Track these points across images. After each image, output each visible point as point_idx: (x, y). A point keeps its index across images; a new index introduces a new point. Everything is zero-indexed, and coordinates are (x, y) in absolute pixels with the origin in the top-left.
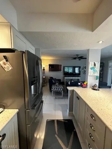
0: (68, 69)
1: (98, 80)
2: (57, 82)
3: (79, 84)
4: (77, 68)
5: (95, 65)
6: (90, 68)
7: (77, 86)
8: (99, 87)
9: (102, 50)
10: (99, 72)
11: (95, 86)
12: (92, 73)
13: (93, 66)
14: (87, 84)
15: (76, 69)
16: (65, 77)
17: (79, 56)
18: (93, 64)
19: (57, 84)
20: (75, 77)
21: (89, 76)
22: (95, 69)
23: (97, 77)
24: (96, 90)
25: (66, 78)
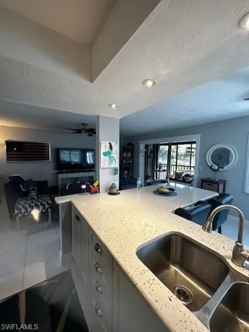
0: (70, 154)
1: (118, 175)
2: (33, 190)
3: (84, 187)
4: (91, 154)
5: (111, 147)
6: (102, 153)
7: (80, 191)
8: (120, 189)
9: (122, 121)
10: (118, 161)
11: (112, 187)
12: (107, 163)
13: (108, 149)
14: (98, 185)
15: (88, 154)
16: (59, 173)
17: (88, 128)
18: (108, 145)
19: (33, 194)
20: (85, 171)
21: (102, 168)
22: (112, 155)
23: (115, 170)
24: (115, 194)
25: (61, 176)
